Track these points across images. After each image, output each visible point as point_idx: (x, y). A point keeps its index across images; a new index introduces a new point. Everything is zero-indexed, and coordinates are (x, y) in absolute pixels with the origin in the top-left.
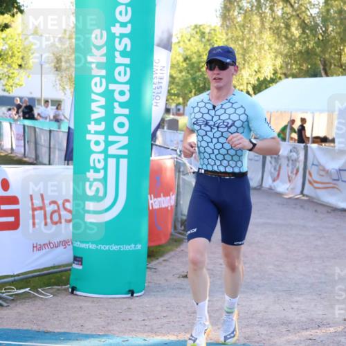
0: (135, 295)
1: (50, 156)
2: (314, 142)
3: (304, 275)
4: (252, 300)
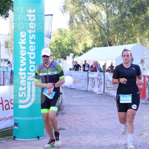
0: (40, 138)
1: (4, 82)
2: (107, 72)
3: (107, 126)
4: (87, 138)
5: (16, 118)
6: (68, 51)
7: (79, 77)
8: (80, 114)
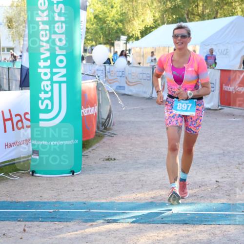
0: (75, 174)
1: (9, 84)
4: (153, 173)
5: (35, 142)
6: (116, 32)
7: (137, 76)
8: (141, 136)
